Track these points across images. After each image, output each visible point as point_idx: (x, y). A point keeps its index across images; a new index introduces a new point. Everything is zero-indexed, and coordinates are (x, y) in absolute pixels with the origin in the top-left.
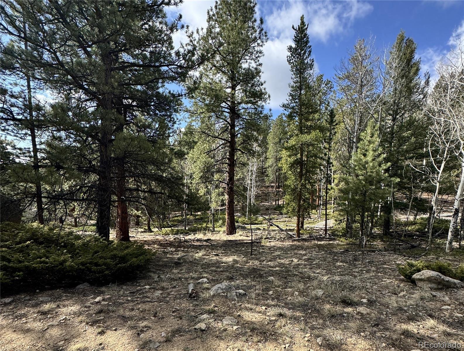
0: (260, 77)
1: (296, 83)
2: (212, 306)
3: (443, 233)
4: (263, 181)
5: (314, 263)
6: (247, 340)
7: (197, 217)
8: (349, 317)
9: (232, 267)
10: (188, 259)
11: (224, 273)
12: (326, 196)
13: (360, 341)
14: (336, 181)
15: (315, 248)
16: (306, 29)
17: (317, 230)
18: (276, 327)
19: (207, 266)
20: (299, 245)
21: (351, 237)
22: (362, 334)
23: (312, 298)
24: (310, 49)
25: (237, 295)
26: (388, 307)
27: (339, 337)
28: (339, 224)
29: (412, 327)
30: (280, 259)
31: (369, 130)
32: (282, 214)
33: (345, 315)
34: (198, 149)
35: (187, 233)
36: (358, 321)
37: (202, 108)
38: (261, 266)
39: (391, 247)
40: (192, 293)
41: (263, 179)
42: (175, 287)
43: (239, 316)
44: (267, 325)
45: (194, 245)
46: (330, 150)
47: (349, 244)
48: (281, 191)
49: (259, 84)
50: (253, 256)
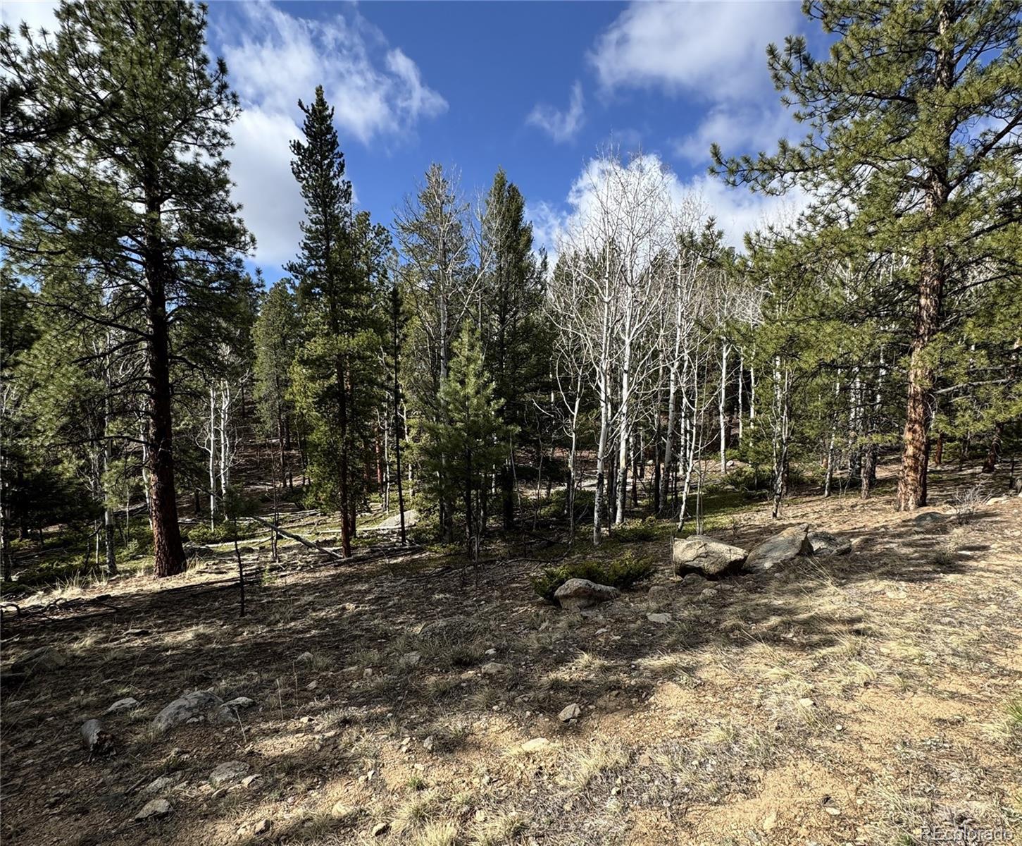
0: (227, 192)
1: (316, 223)
2: (173, 754)
3: (587, 515)
4: (248, 433)
5: (391, 603)
6: (281, 795)
7: (46, 541)
8: (472, 686)
9: (198, 651)
10: (50, 660)
11: (178, 673)
12: (398, 464)
13: (493, 720)
14: (413, 432)
15: (386, 573)
16: (330, 116)
17: (385, 535)
18: (340, 747)
19: (124, 666)
20: (351, 573)
21: (452, 541)
22: (495, 708)
23: (402, 671)
24: (341, 160)
25: (233, 712)
26: (527, 653)
27: (459, 726)
28: (427, 517)
29: (563, 674)
30: (314, 610)
31: (465, 337)
32: (301, 508)
33: (464, 685)
34: (48, 351)
35: (20, 591)
36: (486, 689)
37: (53, 240)
38: (273, 634)
39: (518, 550)
40: (102, 741)
41: (248, 430)
42: (31, 745)
43: (251, 753)
44: (320, 751)
45: (54, 621)
46: (397, 370)
47: (450, 555)
48: (294, 455)
49: (226, 209)
50: (248, 617)
